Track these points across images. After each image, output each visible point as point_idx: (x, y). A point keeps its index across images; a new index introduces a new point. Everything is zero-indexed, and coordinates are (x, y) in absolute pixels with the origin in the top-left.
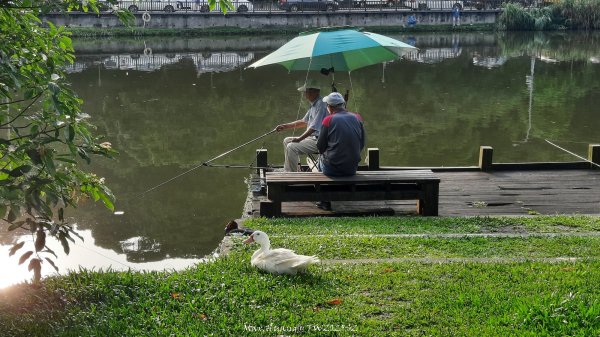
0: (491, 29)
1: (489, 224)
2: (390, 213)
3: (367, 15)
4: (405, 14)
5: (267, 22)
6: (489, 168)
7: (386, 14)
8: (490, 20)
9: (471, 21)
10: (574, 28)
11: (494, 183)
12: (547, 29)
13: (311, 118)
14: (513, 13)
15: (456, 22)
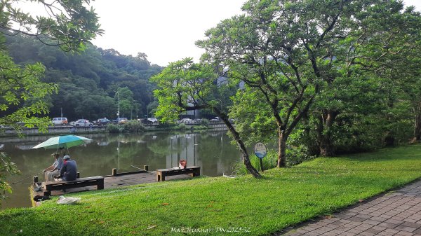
0: (103, 132)
1: (120, 189)
2: (88, 190)
3: (55, 128)
4: (71, 128)
5: (11, 132)
6: (116, 175)
7: (63, 128)
8: (103, 129)
9: (96, 130)
10: (132, 132)
11: (118, 179)
12: (123, 132)
13: (56, 164)
14: (111, 127)
15: (90, 130)
